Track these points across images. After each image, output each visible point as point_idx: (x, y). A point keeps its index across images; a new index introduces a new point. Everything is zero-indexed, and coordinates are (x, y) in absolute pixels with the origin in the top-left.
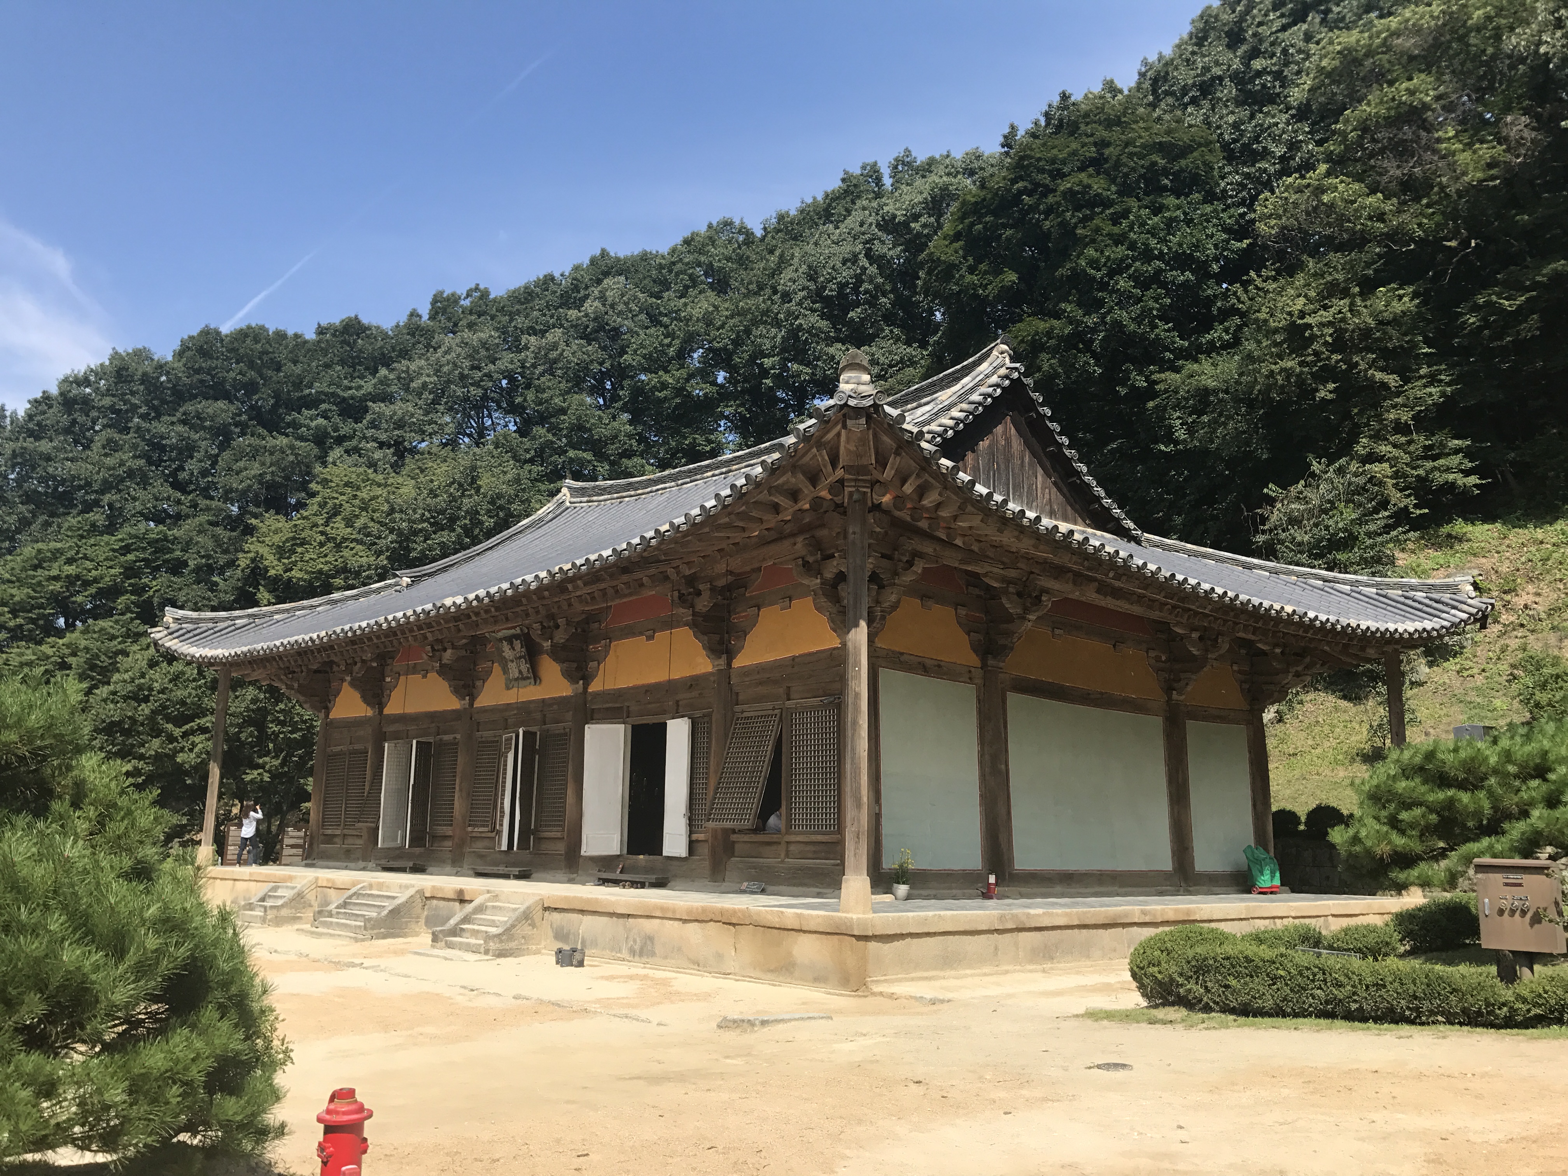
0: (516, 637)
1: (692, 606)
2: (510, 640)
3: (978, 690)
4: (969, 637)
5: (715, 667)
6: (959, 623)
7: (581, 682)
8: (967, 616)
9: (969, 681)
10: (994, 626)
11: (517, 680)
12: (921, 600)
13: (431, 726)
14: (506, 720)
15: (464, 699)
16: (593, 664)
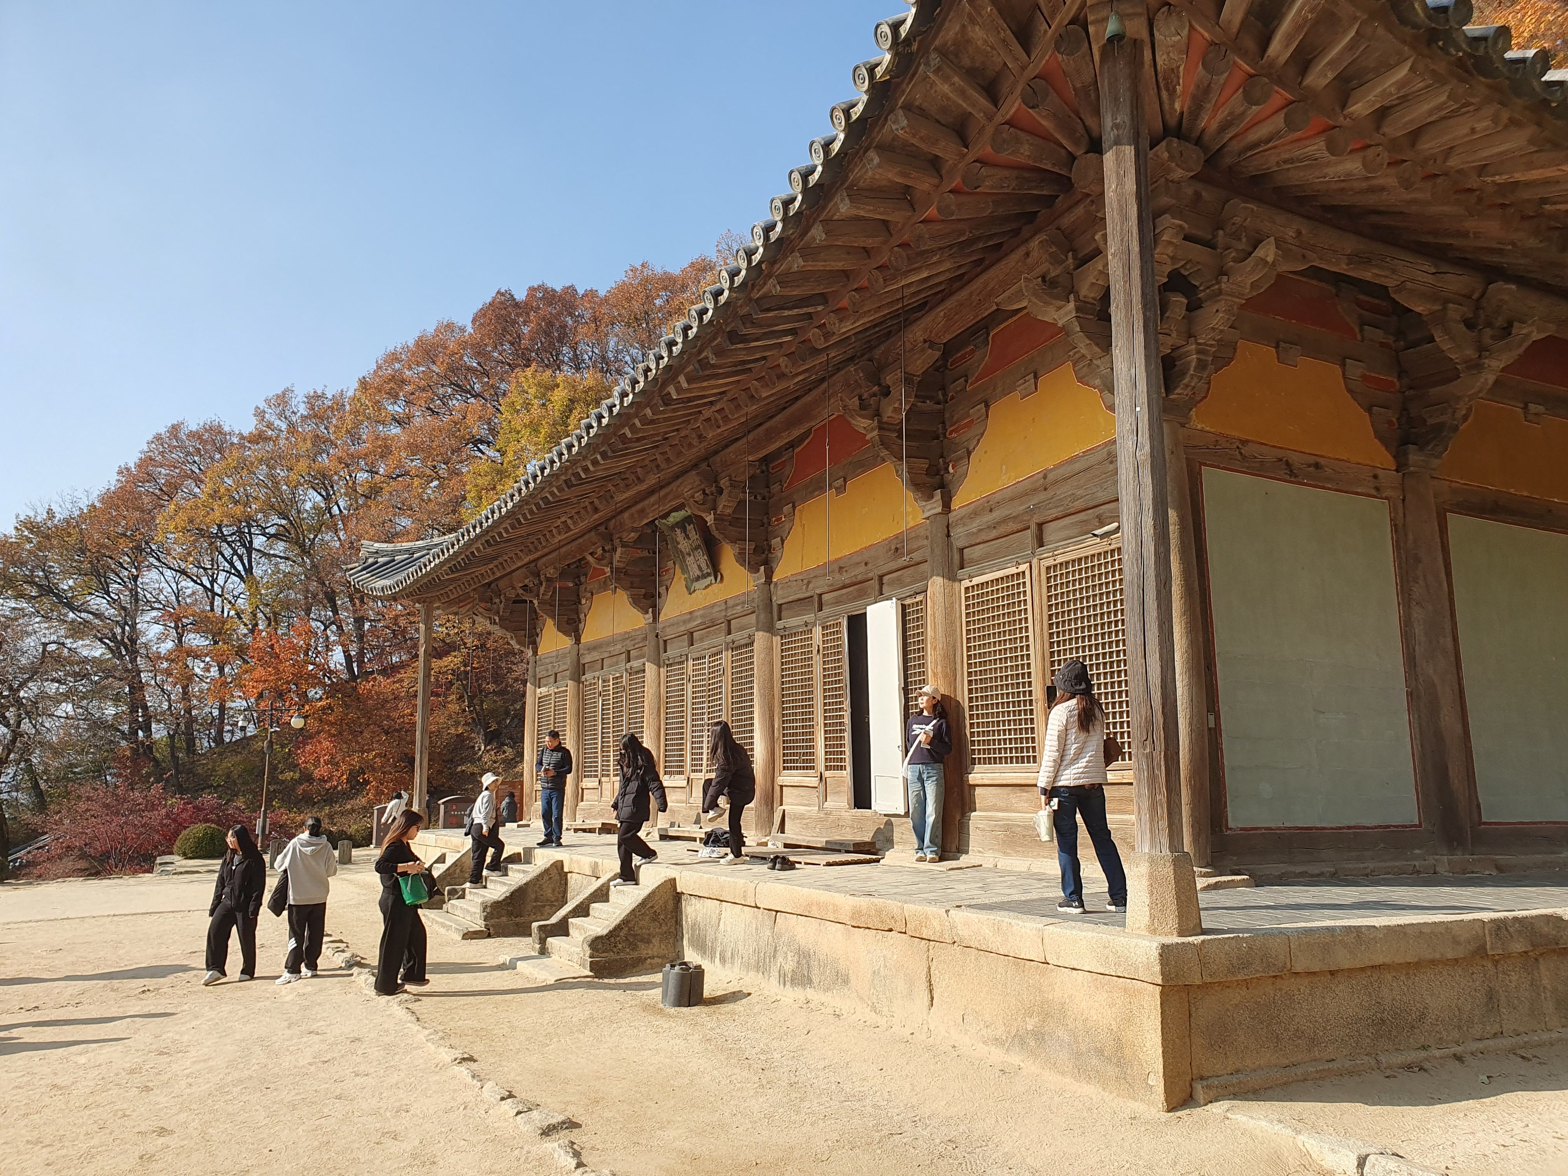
0: (688, 520)
1: (877, 414)
2: (682, 525)
3: (1393, 509)
4: (1371, 414)
5: (927, 514)
6: (1350, 391)
7: (762, 568)
8: (1364, 378)
9: (1374, 492)
10: (1412, 392)
11: (698, 579)
12: (1277, 347)
13: (623, 650)
14: (692, 633)
15: (647, 613)
16: (776, 542)
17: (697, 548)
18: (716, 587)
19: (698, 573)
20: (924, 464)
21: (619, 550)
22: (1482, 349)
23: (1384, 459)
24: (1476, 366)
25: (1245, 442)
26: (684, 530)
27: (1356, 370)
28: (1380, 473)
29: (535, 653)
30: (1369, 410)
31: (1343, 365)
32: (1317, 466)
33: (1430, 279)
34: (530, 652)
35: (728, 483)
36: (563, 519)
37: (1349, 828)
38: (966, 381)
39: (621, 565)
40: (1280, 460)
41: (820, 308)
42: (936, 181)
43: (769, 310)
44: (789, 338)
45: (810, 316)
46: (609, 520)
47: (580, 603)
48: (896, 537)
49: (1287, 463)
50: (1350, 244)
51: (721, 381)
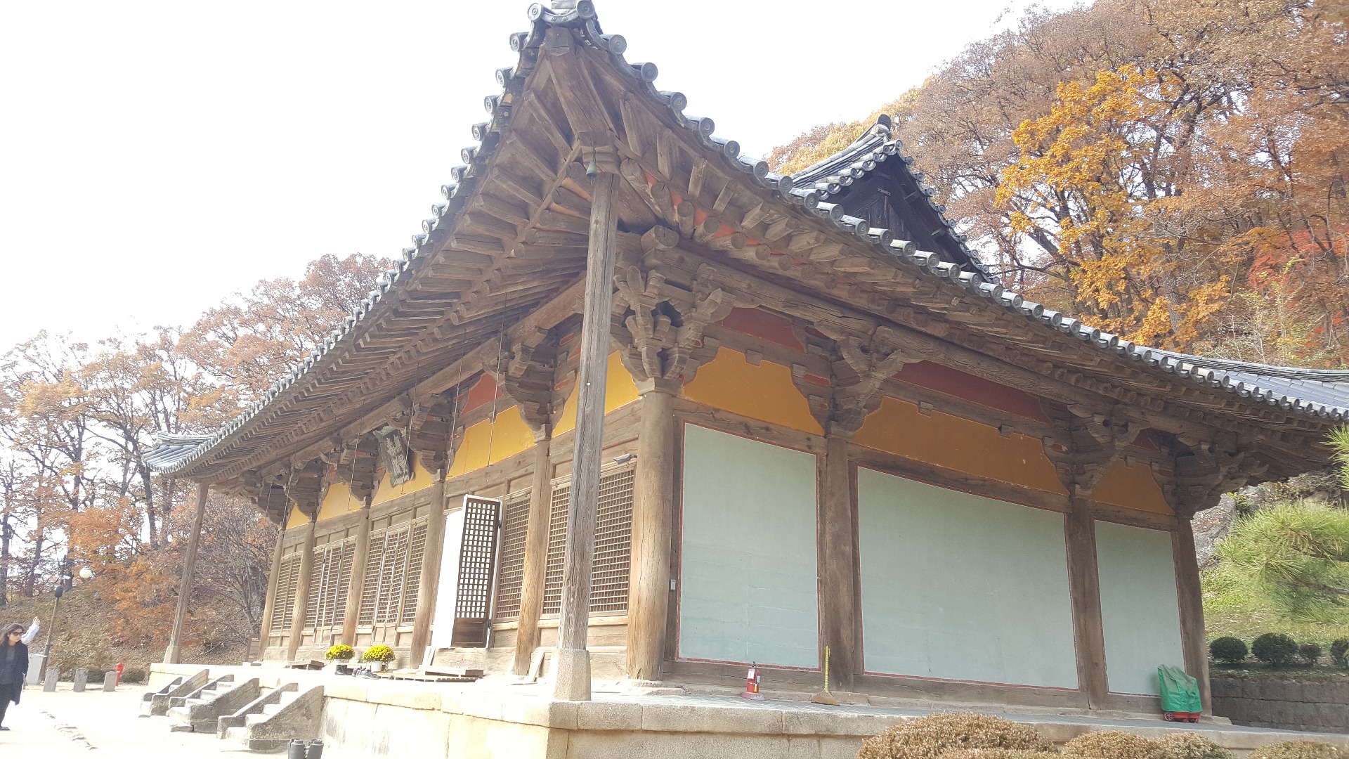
0: (395, 432)
1: (506, 370)
2: (390, 436)
3: (819, 461)
4: (809, 400)
5: (537, 440)
6: (794, 383)
7: (439, 471)
8: (806, 376)
9: (807, 449)
10: (838, 388)
11: (399, 476)
12: (746, 353)
13: (344, 528)
14: (391, 517)
15: (362, 500)
16: (450, 452)
17: (400, 453)
18: (410, 483)
19: (399, 472)
20: (537, 406)
21: (345, 451)
22: (872, 366)
23: (815, 428)
24: (868, 376)
25: (717, 410)
26: (392, 440)
27: (800, 372)
28: (812, 437)
29: (284, 528)
30: (807, 397)
31: (791, 368)
32: (767, 429)
33: (838, 320)
34: (280, 528)
35: (418, 408)
36: (299, 425)
37: (767, 666)
38: (567, 355)
39: (346, 463)
40: (741, 423)
41: (455, 301)
42: (513, 236)
43: (416, 299)
44: (438, 317)
45: (450, 305)
46: (341, 428)
47: (320, 490)
48: (520, 454)
49: (746, 426)
50: (784, 295)
51: (395, 339)
